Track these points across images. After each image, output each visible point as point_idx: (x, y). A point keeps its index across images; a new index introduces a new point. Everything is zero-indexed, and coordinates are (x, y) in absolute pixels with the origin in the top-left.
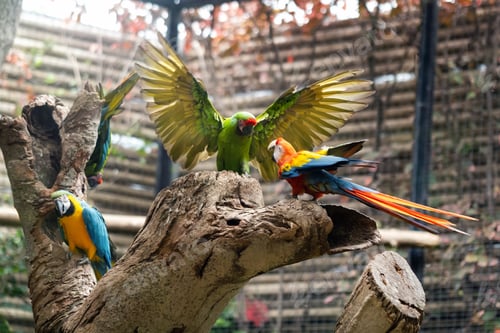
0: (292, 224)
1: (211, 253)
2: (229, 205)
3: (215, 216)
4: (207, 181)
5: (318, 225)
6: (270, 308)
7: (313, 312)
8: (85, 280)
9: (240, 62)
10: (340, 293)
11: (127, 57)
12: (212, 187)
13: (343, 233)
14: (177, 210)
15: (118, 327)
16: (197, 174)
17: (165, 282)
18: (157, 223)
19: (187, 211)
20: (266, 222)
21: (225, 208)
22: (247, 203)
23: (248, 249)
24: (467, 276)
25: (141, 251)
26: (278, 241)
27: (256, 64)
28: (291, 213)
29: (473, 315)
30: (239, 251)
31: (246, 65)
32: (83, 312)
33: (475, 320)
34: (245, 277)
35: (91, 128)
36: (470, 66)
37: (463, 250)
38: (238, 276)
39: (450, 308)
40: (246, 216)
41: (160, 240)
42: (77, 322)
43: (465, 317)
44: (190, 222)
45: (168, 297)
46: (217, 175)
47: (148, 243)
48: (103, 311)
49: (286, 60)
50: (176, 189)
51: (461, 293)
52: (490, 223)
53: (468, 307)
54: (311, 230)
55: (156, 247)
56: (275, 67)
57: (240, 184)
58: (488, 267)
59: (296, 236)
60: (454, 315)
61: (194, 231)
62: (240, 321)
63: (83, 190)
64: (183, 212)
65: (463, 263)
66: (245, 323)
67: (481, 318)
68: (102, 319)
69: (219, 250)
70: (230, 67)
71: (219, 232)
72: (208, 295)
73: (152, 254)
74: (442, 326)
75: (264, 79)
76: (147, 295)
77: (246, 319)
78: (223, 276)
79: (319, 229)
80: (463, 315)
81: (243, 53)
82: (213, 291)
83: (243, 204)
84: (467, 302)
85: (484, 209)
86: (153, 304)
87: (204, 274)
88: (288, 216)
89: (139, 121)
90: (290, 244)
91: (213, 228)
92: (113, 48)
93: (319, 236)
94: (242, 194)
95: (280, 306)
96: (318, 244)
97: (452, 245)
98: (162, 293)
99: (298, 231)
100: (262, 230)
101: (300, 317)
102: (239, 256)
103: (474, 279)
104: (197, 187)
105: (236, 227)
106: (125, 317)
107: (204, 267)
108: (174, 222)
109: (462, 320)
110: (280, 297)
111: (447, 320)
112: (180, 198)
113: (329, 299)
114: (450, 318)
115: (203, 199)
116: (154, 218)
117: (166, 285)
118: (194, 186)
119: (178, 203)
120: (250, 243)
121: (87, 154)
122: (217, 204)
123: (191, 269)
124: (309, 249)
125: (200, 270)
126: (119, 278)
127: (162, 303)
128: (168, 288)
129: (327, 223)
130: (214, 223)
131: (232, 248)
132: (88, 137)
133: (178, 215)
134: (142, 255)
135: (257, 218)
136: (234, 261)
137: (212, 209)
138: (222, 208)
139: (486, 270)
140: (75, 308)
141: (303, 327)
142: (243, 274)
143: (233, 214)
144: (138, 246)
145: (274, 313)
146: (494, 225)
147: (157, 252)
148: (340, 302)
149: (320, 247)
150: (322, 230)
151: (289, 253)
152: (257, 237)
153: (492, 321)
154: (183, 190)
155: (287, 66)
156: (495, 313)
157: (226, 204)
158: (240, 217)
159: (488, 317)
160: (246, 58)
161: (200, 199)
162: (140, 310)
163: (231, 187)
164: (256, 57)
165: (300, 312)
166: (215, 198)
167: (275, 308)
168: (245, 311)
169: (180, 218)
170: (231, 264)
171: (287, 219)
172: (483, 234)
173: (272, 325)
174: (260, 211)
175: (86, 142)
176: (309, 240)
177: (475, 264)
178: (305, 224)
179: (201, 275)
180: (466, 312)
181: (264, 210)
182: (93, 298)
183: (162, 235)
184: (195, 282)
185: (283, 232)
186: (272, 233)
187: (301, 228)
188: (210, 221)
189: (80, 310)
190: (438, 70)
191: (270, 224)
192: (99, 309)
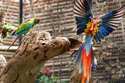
0: (59, 44)
1: (38, 53)
2: (42, 40)
3: (38, 43)
4: (36, 34)
5: (67, 44)
6: (51, 69)
7: (62, 70)
8: (4, 62)
9: (39, 4)
10: (69, 64)
11: (9, 5)
12: (37, 35)
13: (73, 46)
14: (28, 42)
15: (14, 74)
16: (33, 32)
17: (26, 61)
18: (23, 45)
19: (31, 42)
20: (52, 44)
21: (41, 41)
22: (47, 39)
23: (48, 51)
24: (104, 58)
25: (19, 53)
26: (56, 48)
27: (44, 5)
28: (59, 41)
29: (106, 68)
30: (45, 52)
31: (41, 5)
32: (4, 71)
33: (106, 69)
34: (47, 59)
35: (3, 21)
36: (101, 2)
37: (102, 51)
38: (45, 59)
39: (99, 67)
40: (47, 42)
41: (24, 50)
42: (2, 73)
43: (103, 69)
44: (32, 45)
45: (27, 65)
46: (38, 32)
47: (20, 51)
48: (9, 70)
49: (51, 3)
50: (27, 36)
51: (102, 62)
52: (109, 44)
53: (104, 66)
54: (65, 45)
55: (23, 52)
56: (49, 5)
57: (45, 34)
58: (109, 55)
59: (61, 47)
60: (100, 68)
61: (33, 47)
62: (43, 73)
63: (2, 38)
64: (30, 42)
65: (102, 55)
66: (44, 74)
67: (108, 69)
68: (9, 72)
69: (40, 52)
70: (37, 6)
71: (40, 47)
72: (38, 64)
73: (22, 54)
74: (97, 71)
75: (46, 9)
76: (21, 65)
77: (45, 72)
78: (41, 59)
79: (67, 45)
80: (103, 68)
81: (40, 2)
82: (39, 63)
83: (46, 39)
84: (104, 65)
85: (107, 40)
86: (23, 67)
87: (36, 59)
88: (58, 42)
89: (13, 22)
90: (59, 49)
91: (38, 46)
92: (5, 3)
93: (67, 47)
94: (45, 37)
95: (53, 69)
96: (67, 49)
97: (99, 50)
98: (25, 64)
99: (61, 46)
100: (51, 46)
101: (59, 71)
102: (46, 53)
103: (105, 59)
104: (33, 35)
105: (44, 45)
106: (15, 71)
107: (36, 57)
108: (27, 45)
109: (103, 70)
110: (53, 66)
111: (99, 70)
112: (29, 38)
113: (67, 66)
114: (99, 69)
115: (35, 38)
116: (22, 44)
117: (26, 62)
118: (32, 35)
119: (28, 40)
120: (48, 49)
121: (2, 28)
122: (39, 39)
123: (32, 57)
124: (64, 51)
125: (35, 58)
126: (13, 61)
127: (25, 67)
128: (26, 63)
129: (69, 43)
130: (38, 45)
131: (44, 51)
132: (2, 24)
133: (28, 43)
134: (19, 54)
135: (50, 43)
136: (44, 55)
137: (38, 41)
138: (40, 40)
139: (109, 56)
140: (1, 70)
141: (60, 74)
142: (47, 58)
143: (43, 42)
144: (18, 52)
145: (52, 71)
146: (110, 44)
147: (23, 53)
148: (70, 67)
149: (67, 50)
150: (68, 45)
151: (59, 52)
152: (50, 48)
153: (111, 69)
154: (29, 36)
155: (52, 5)
156: (112, 67)
157: (41, 39)
158: (45, 43)
159: (110, 68)
160: (41, 3)
161: (34, 38)
162: (19, 69)
163: (42, 35)
164: (43, 3)
165: (59, 70)
166: (38, 38)
167: (52, 69)
168: (44, 70)
169: (29, 44)
170: (43, 55)
171: (58, 43)
172: (107, 46)
173: (51, 74)
174: (50, 41)
175: (2, 25)
176: (64, 48)
177: (106, 54)
178: (63, 44)
179: (35, 59)
180: (104, 67)
181: (52, 40)
182: (6, 67)
183: (24, 49)
184: (34, 61)
185: (57, 46)
186: (54, 46)
187: (62, 45)
188: (37, 44)
189: (3, 70)
190: (93, 4)
191: (54, 44)
192: (8, 70)
